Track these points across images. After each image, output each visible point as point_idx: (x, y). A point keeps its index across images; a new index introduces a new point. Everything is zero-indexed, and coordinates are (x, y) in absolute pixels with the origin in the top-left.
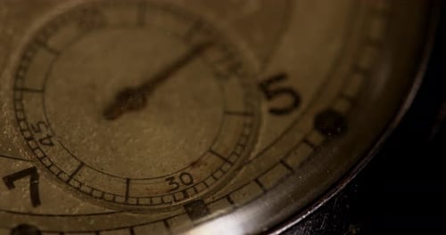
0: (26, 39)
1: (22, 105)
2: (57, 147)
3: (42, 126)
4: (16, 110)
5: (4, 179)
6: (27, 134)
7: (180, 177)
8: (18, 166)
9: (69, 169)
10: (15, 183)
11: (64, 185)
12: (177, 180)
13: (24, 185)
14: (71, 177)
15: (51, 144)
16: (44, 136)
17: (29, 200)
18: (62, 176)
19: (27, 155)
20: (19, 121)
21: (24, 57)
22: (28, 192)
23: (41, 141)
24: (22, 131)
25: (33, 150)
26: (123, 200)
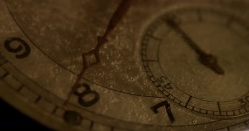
0: (141, 34)
1: (150, 69)
2: (175, 89)
3: (163, 79)
4: (147, 72)
5: (151, 108)
6: (157, 84)
7: (246, 98)
8: (157, 101)
9: (184, 100)
10: (158, 110)
11: (184, 109)
12: (244, 100)
13: (163, 110)
14: (187, 104)
15: (171, 88)
16: (166, 84)
17: (168, 118)
18: (182, 104)
19: (159, 95)
20: (150, 77)
21: (142, 44)
22: (166, 114)
23: (165, 86)
24: (153, 82)
25: (162, 92)
26: (218, 113)
